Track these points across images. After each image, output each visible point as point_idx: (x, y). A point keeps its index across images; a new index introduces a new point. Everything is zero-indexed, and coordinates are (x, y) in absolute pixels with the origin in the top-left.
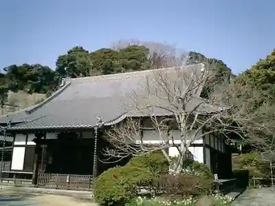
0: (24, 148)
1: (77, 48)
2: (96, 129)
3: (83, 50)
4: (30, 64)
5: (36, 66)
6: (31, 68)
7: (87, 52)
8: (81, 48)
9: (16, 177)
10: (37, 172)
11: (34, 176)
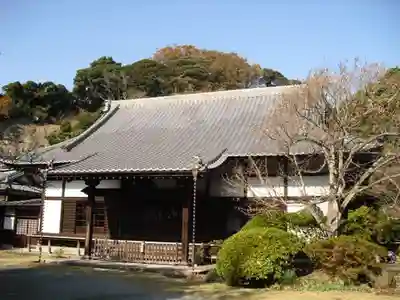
0: (60, 202)
1: (105, 58)
2: (195, 173)
3: (113, 62)
4: (37, 83)
5: (46, 84)
6: (41, 87)
7: (120, 64)
8: (111, 59)
9: (52, 244)
10: (91, 237)
11: (87, 244)
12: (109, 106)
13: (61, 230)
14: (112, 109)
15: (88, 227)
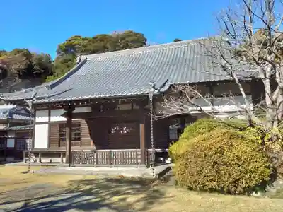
0: (47, 125)
2: (151, 96)
11: (67, 154)
12: (80, 59)
13: (49, 145)
14: (82, 61)
15: (68, 142)
